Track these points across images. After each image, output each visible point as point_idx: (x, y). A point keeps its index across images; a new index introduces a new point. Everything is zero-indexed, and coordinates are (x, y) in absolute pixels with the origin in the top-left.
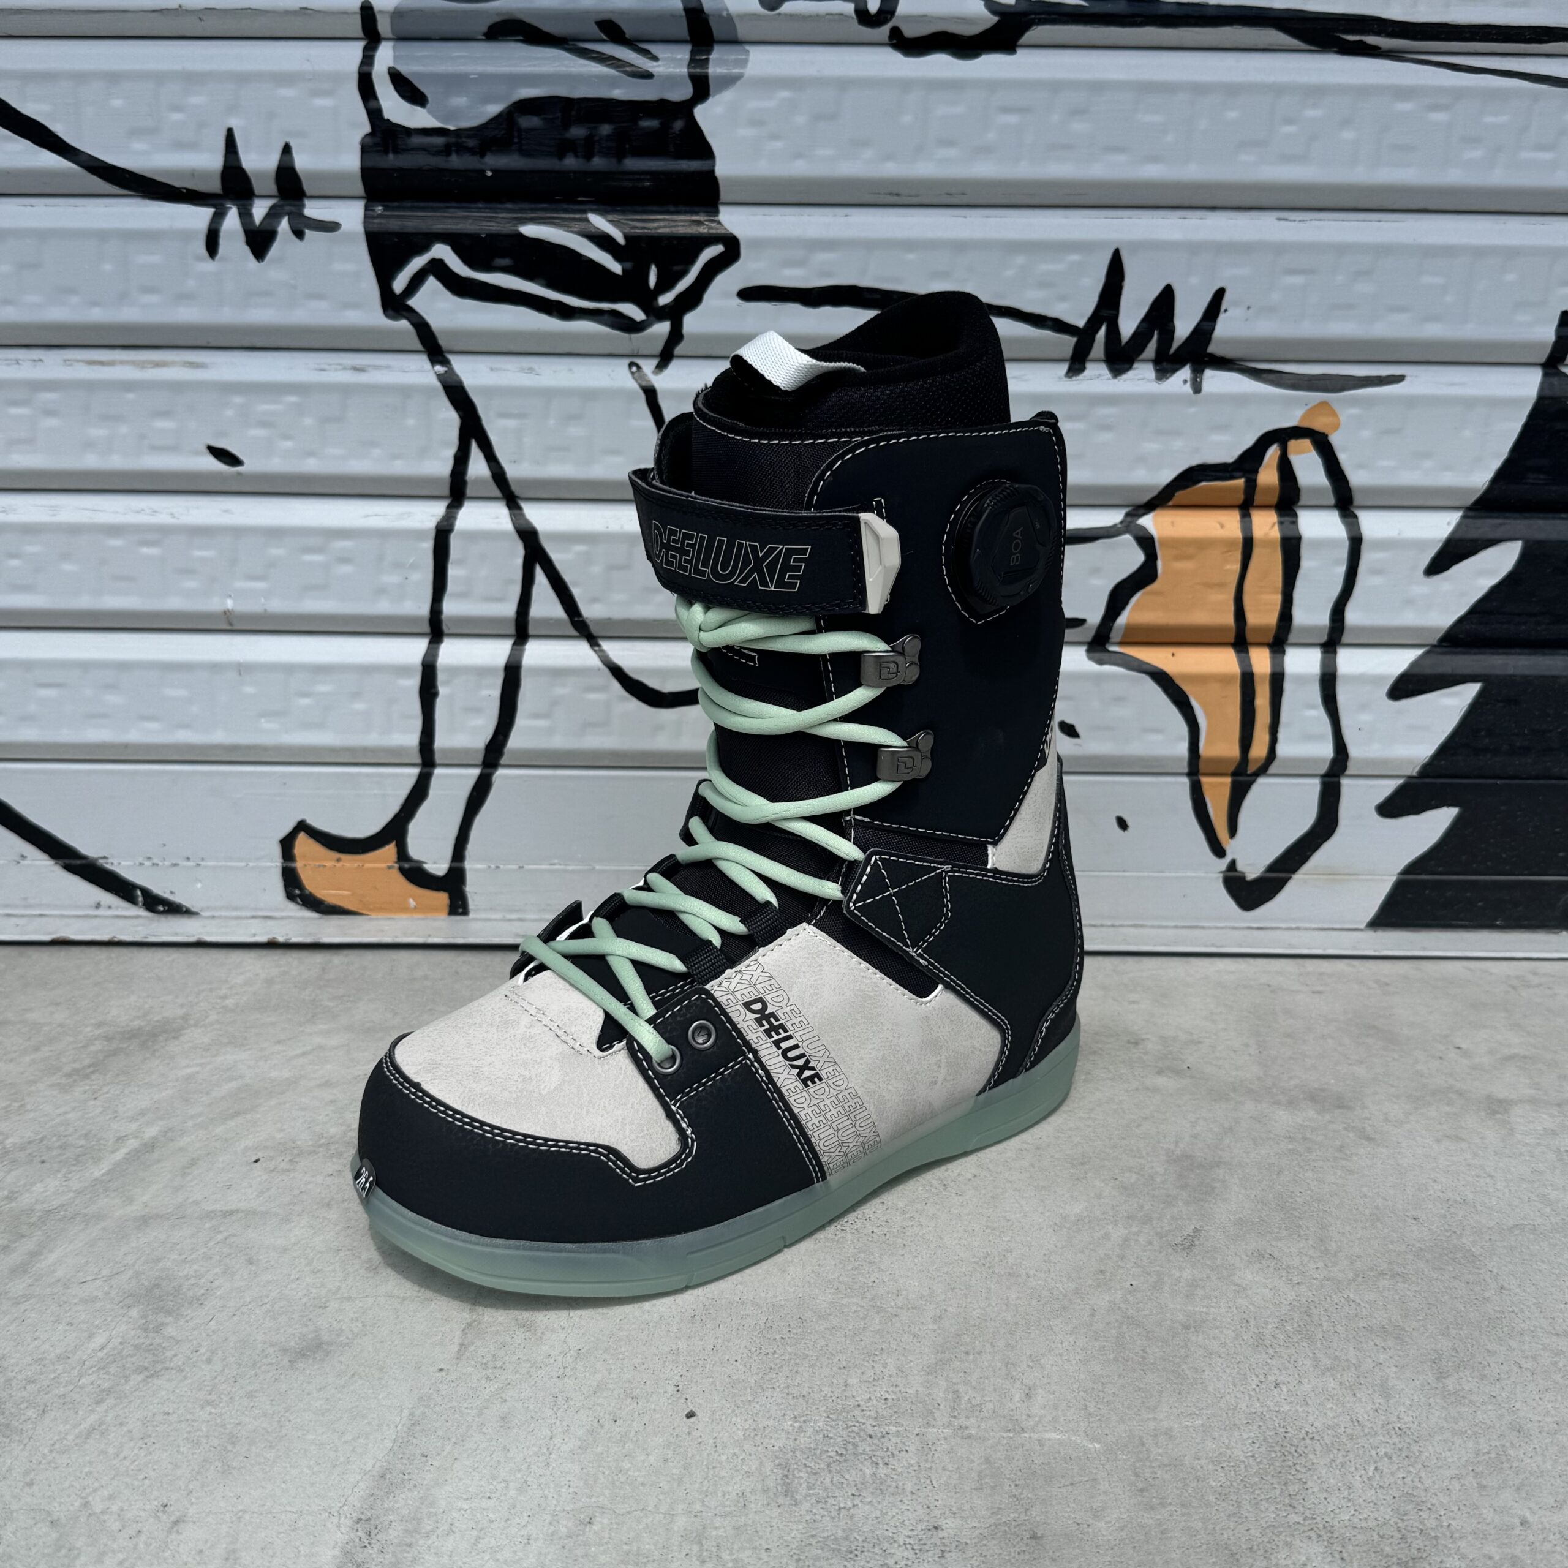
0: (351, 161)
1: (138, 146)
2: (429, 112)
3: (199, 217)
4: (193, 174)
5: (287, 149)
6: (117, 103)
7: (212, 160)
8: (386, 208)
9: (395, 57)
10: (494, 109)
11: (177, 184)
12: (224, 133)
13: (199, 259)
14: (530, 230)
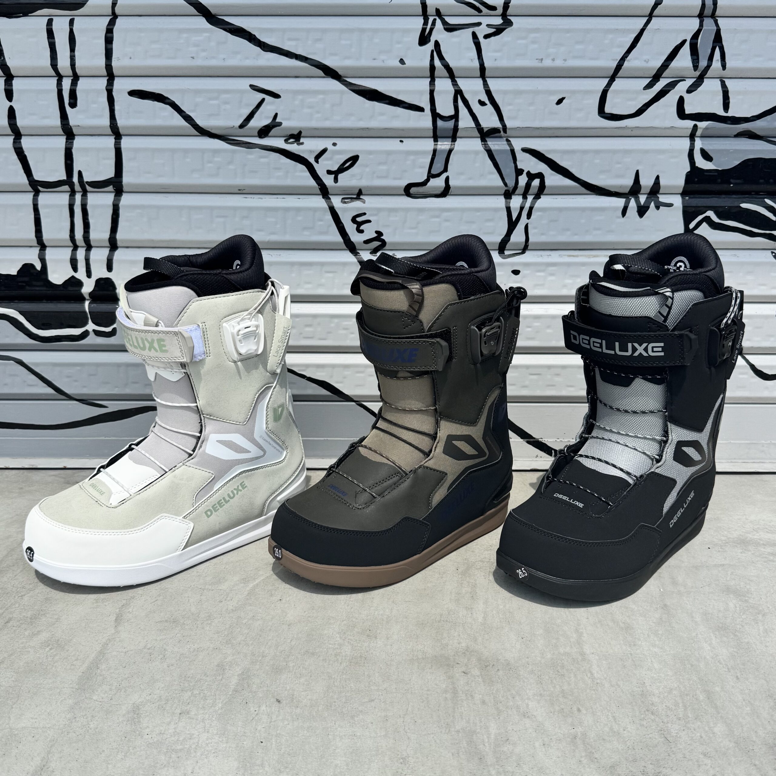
1: (602, 176)
2: (713, 164)
3: (620, 202)
4: (621, 187)
5: (658, 178)
6: (597, 161)
7: (629, 182)
8: (690, 198)
9: (702, 144)
10: (737, 163)
11: (612, 190)
12: (635, 172)
13: (619, 217)
14: (744, 205)
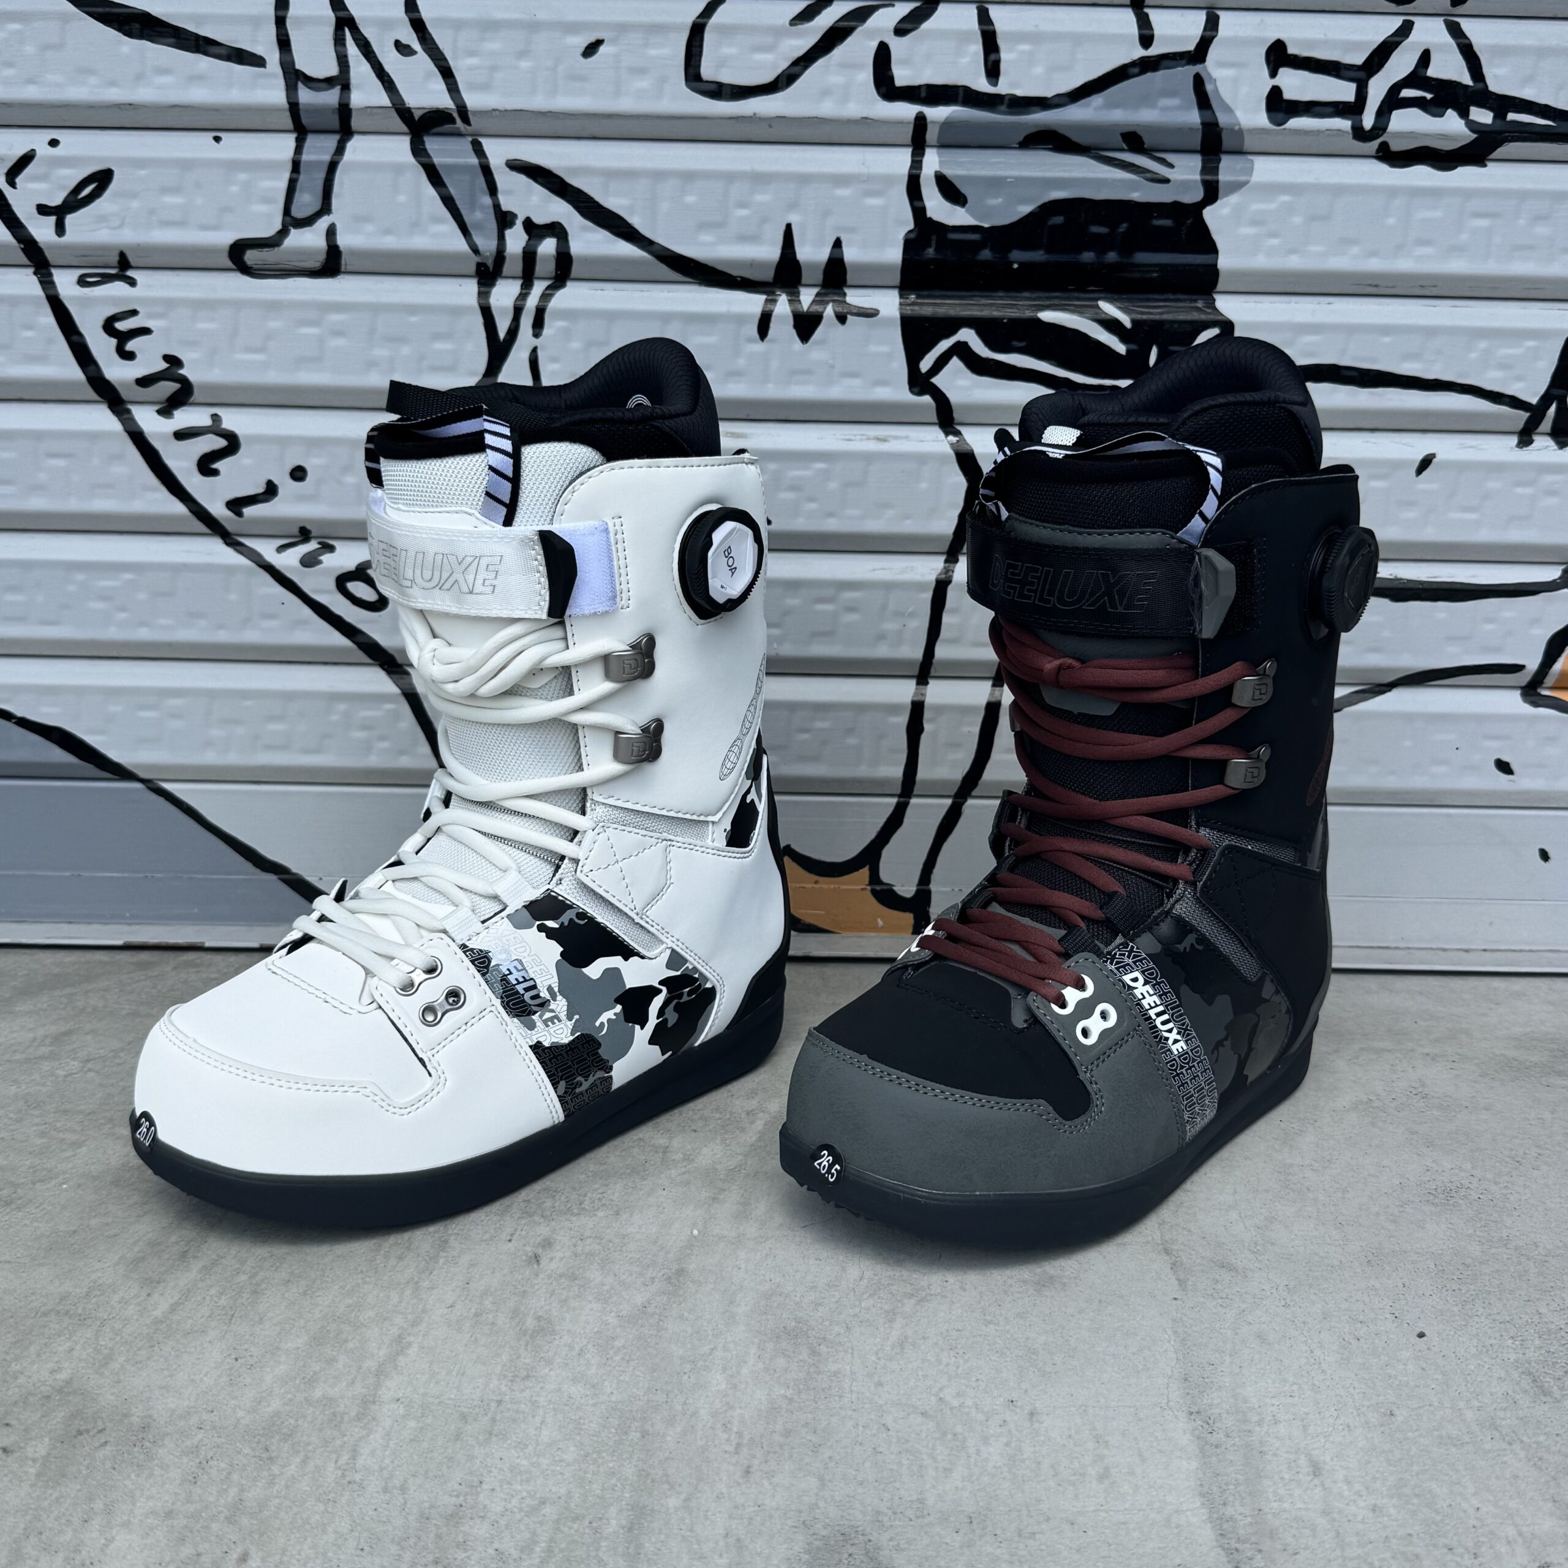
0: (894, 254)
1: (706, 237)
2: (967, 211)
3: (752, 303)
4: (752, 264)
5: (838, 243)
7: (771, 252)
8: (918, 297)
9: (941, 162)
10: (1026, 209)
11: (734, 273)
12: (784, 228)
13: (750, 340)
14: (1048, 316)
